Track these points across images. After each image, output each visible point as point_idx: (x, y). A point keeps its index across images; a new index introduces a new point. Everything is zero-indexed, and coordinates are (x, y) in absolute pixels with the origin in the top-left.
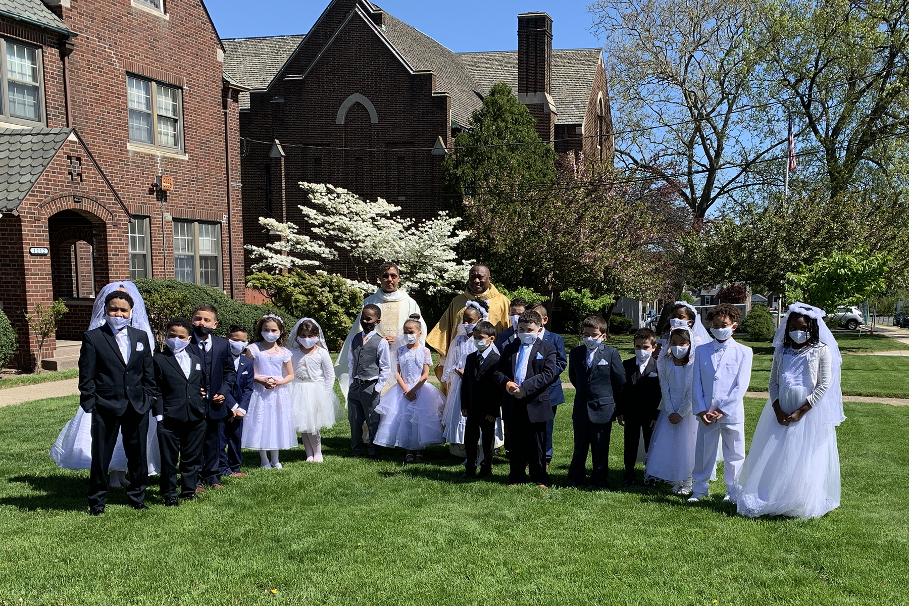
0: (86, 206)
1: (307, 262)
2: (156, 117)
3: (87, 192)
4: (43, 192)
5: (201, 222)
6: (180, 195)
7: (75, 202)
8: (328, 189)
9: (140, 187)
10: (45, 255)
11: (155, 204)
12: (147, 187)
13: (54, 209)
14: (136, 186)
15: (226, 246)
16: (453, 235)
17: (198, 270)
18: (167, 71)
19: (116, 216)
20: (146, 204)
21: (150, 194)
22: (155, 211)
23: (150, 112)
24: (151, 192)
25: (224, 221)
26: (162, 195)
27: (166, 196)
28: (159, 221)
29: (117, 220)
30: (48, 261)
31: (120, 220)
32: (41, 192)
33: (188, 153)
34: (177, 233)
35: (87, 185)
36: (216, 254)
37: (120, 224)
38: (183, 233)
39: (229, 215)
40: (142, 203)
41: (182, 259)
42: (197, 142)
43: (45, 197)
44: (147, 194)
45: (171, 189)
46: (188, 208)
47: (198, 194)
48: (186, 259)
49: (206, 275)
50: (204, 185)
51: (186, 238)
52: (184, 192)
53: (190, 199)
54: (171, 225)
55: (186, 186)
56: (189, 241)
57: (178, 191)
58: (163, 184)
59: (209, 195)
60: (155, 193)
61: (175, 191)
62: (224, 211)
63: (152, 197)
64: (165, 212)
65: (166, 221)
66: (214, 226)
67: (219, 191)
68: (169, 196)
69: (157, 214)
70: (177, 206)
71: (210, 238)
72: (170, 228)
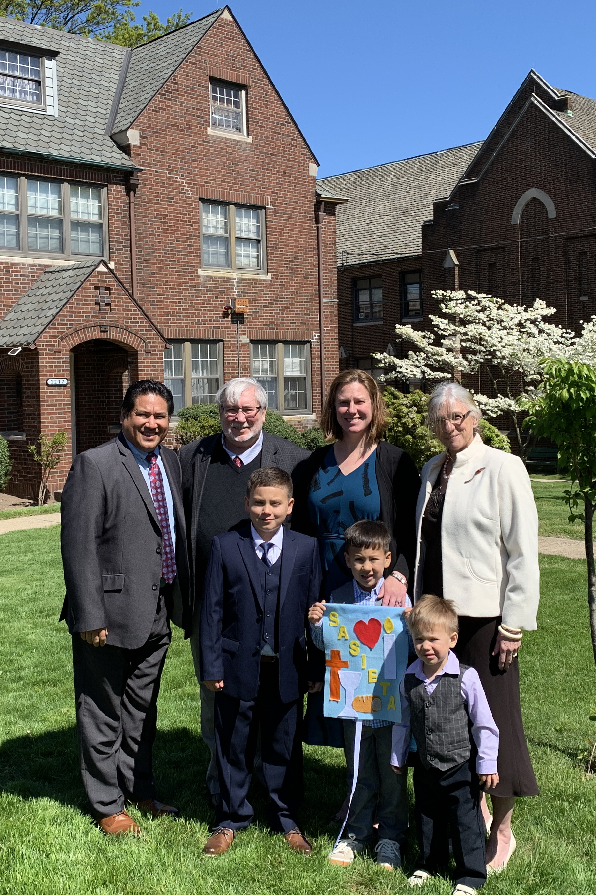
0: (114, 335)
1: (439, 375)
2: (233, 240)
3: (116, 321)
4: (66, 324)
5: (285, 342)
6: (260, 316)
7: (101, 331)
9: (212, 311)
10: (64, 386)
11: (230, 328)
12: (221, 310)
13: (77, 340)
14: (208, 310)
15: (317, 365)
17: (282, 393)
18: (249, 192)
19: (150, 342)
20: (218, 327)
21: (224, 317)
22: (229, 334)
23: (228, 235)
24: (225, 315)
25: (315, 339)
26: (238, 318)
27: (243, 318)
28: (235, 344)
29: (151, 347)
30: (67, 391)
31: (154, 347)
32: (63, 324)
33: (271, 272)
34: (256, 355)
35: (116, 314)
36: (304, 375)
37: (155, 350)
38: (264, 355)
39: (320, 333)
40: (214, 327)
42: (283, 260)
43: (67, 329)
44: (219, 317)
45: (248, 311)
46: (270, 328)
47: (282, 314)
48: (268, 381)
49: (293, 397)
50: (290, 304)
51: (268, 360)
52: (264, 313)
53: (272, 319)
54: (248, 347)
55: (268, 307)
56: (271, 362)
57: (258, 312)
58: (237, 306)
59: (296, 314)
60: (230, 316)
61: (254, 312)
62: (314, 330)
63: (226, 321)
64: (241, 334)
65: (242, 344)
66: (302, 346)
67: (309, 309)
68: (247, 318)
69: (231, 337)
70: (256, 328)
71: (298, 359)
72: (247, 351)
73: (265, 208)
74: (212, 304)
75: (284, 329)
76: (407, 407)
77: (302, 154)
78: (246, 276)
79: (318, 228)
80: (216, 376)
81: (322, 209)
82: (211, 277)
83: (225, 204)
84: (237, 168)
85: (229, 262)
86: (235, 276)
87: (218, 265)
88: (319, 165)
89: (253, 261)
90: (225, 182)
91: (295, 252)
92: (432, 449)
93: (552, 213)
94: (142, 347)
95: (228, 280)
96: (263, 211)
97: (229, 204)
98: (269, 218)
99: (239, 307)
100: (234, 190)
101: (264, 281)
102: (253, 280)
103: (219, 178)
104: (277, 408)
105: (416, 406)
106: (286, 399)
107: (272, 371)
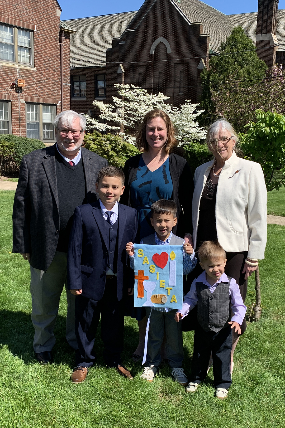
1: (114, 128)
2: (16, 47)
5: (43, 104)
6: (30, 89)
8: (131, 87)
9: (5, 85)
11: (15, 94)
12: (10, 85)
16: (195, 112)
17: (42, 130)
18: (24, 21)
20: (8, 94)
21: (11, 89)
22: (14, 98)
23: (13, 44)
25: (58, 104)
26: (19, 89)
27: (22, 90)
28: (17, 103)
33: (36, 66)
34: (28, 110)
38: (32, 110)
39: (61, 101)
41: (32, 125)
42: (43, 61)
44: (9, 89)
45: (24, 86)
46: (36, 96)
47: (42, 89)
48: (34, 124)
49: (47, 133)
50: (46, 85)
52: (33, 88)
53: (37, 92)
54: (24, 106)
55: (35, 85)
56: (36, 114)
57: (29, 87)
58: (19, 83)
59: (49, 90)
60: (15, 88)
61: (27, 87)
62: (58, 99)
63: (13, 91)
64: (20, 98)
65: (21, 104)
66: (52, 107)
67: (56, 88)
68: (24, 90)
69: (15, 100)
70: (28, 96)
71: (50, 113)
72: (23, 107)
73: (33, 31)
74: (5, 81)
75: (43, 97)
76: (105, 141)
77: (53, 4)
78: (23, 68)
79: (61, 45)
80: (8, 120)
81: (63, 35)
82: (5, 66)
83: (12, 26)
84: (18, 7)
85: (14, 59)
86: (17, 67)
87: (8, 60)
88: (61, 11)
89: (27, 60)
90: (11, 14)
91: (49, 57)
92: (116, 162)
93: (169, 51)
95: (13, 69)
96: (32, 32)
97: (14, 27)
98: (36, 37)
99: (20, 84)
100: (17, 19)
101: (33, 71)
102: (27, 70)
103: (8, 11)
104: (39, 138)
105: (109, 141)
106: (44, 134)
107: (36, 119)
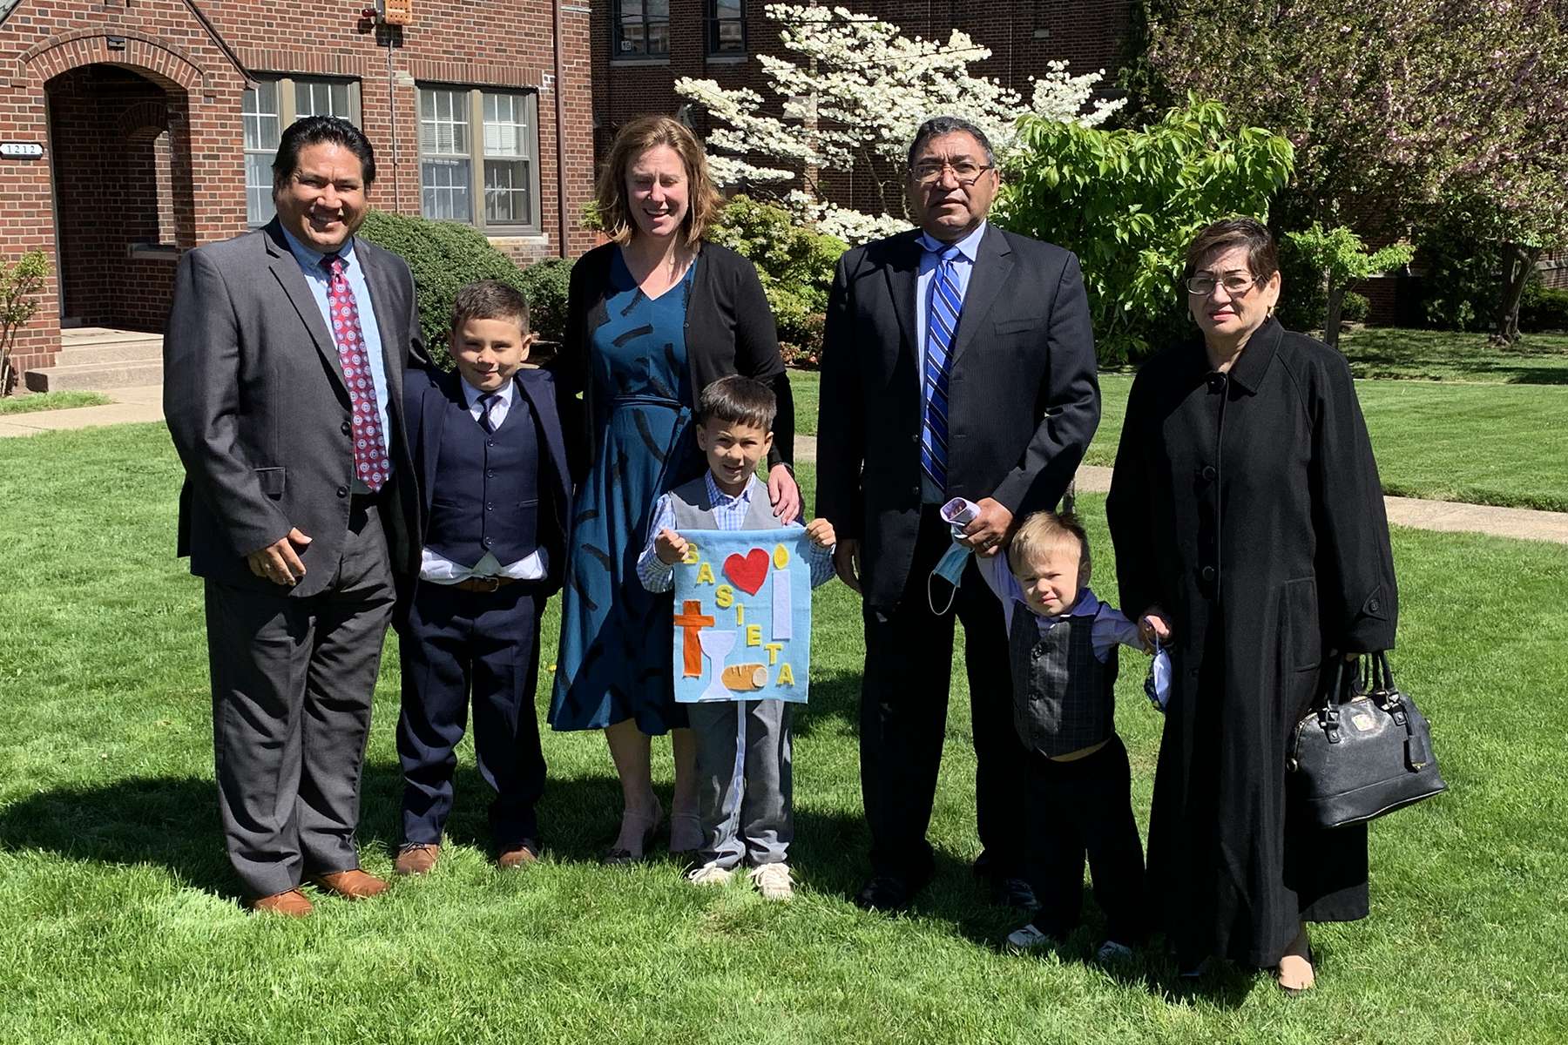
0: (137, 56)
1: (770, 174)
3: (141, 28)
4: (34, 30)
5: (487, 89)
6: (434, 33)
7: (110, 48)
8: (835, 15)
9: (337, 17)
10: (36, 158)
11: (374, 53)
12: (353, 18)
13: (59, 64)
14: (328, 16)
15: (550, 139)
16: (1088, 108)
17: (481, 190)
19: (213, 76)
20: (350, 52)
21: (361, 32)
22: (372, 66)
24: (364, 27)
25: (545, 86)
26: (391, 34)
27: (401, 35)
28: (384, 88)
29: (216, 85)
30: (44, 171)
31: (222, 85)
32: (27, 29)
34: (428, 113)
35: (140, 13)
36: (524, 156)
37: (223, 93)
38: (443, 113)
39: (556, 73)
40: (341, 51)
41: (442, 168)
43: (38, 40)
44: (352, 31)
45: (410, 20)
46: (455, 59)
47: (480, 30)
48: (452, 166)
49: (503, 200)
50: (495, 13)
51: (452, 122)
52: (443, 26)
53: (459, 41)
54: (412, 96)
55: (451, 15)
56: (458, 128)
57: (430, 25)
58: (388, 10)
59: (507, 33)
60: (374, 30)
61: (422, 25)
62: (544, 67)
63: (365, 39)
64: (396, 68)
65: (400, 89)
66: (520, 97)
67: (533, 23)
68: (408, 36)
69: (377, 74)
70: (426, 57)
71: (512, 124)
72: (409, 102)
74: (336, 3)
75: (483, 62)
76: (726, 227)
94: (198, 84)
99: (392, 13)
104: (471, 220)
105: (741, 225)
106: (489, 204)
107: (459, 146)
